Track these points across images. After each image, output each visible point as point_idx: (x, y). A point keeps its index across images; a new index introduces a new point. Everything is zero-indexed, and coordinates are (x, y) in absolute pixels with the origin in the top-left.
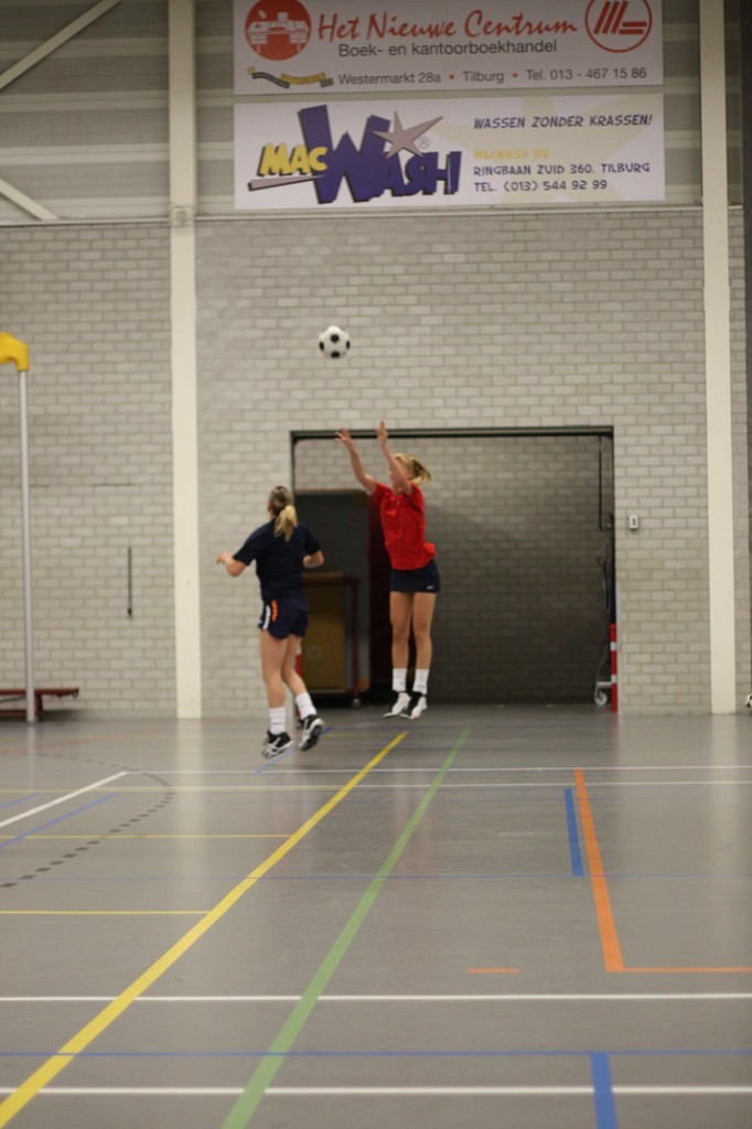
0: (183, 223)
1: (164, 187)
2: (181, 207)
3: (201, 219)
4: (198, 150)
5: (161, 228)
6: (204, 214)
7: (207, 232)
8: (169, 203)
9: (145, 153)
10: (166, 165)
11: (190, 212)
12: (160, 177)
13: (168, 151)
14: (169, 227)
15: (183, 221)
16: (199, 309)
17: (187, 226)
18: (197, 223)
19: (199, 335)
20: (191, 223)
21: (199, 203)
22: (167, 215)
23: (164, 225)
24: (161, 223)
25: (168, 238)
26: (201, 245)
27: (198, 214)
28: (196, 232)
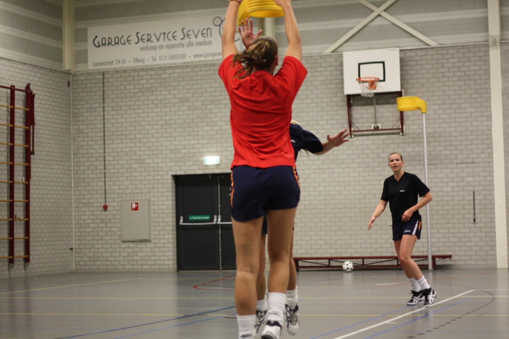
0: (495, 44)
1: (486, 29)
2: (494, 37)
3: (503, 42)
4: (501, 11)
5: (485, 47)
6: (505, 40)
7: (506, 48)
8: (488, 35)
9: (477, 13)
10: (486, 18)
11: (498, 39)
12: (484, 24)
13: (487, 12)
14: (489, 46)
15: (495, 43)
16: (503, 82)
17: (497, 45)
18: (501, 44)
19: (503, 95)
20: (498, 44)
21: (502, 35)
22: (487, 41)
23: (485, 46)
24: (485, 44)
25: (488, 51)
26: (503, 54)
27: (501, 40)
28: (501, 48)
